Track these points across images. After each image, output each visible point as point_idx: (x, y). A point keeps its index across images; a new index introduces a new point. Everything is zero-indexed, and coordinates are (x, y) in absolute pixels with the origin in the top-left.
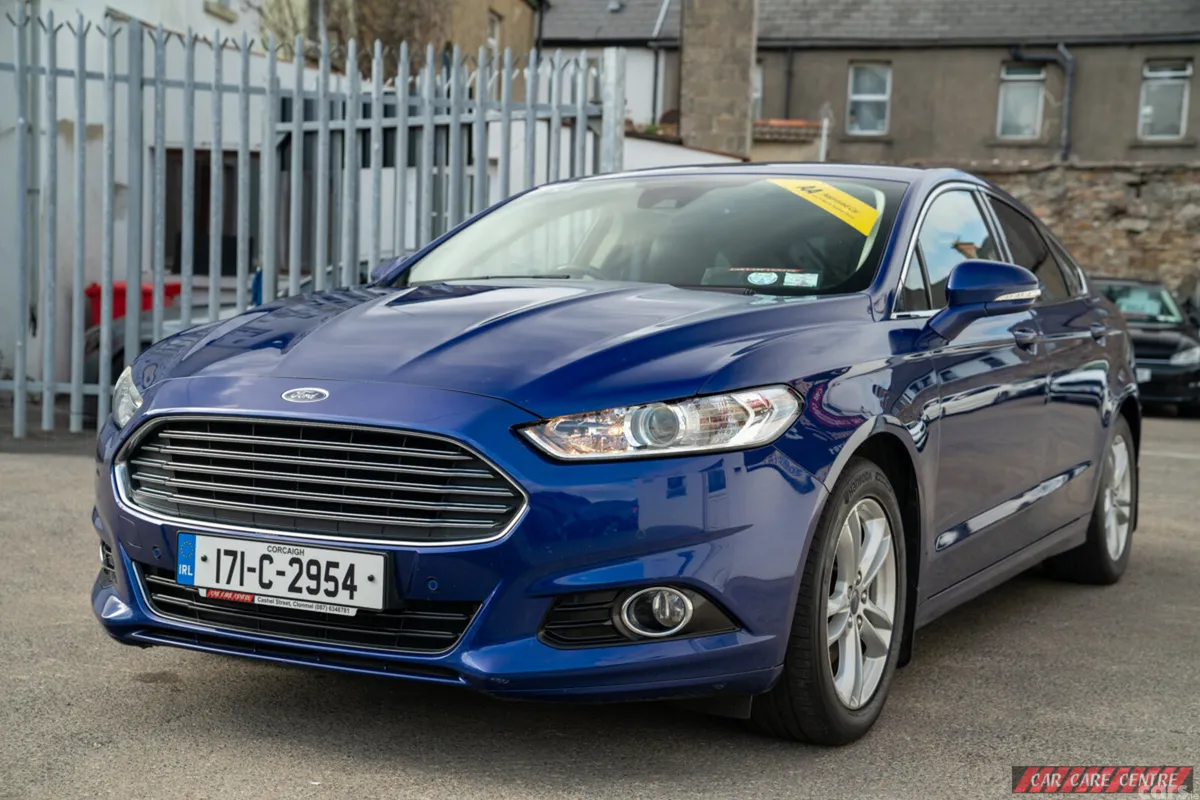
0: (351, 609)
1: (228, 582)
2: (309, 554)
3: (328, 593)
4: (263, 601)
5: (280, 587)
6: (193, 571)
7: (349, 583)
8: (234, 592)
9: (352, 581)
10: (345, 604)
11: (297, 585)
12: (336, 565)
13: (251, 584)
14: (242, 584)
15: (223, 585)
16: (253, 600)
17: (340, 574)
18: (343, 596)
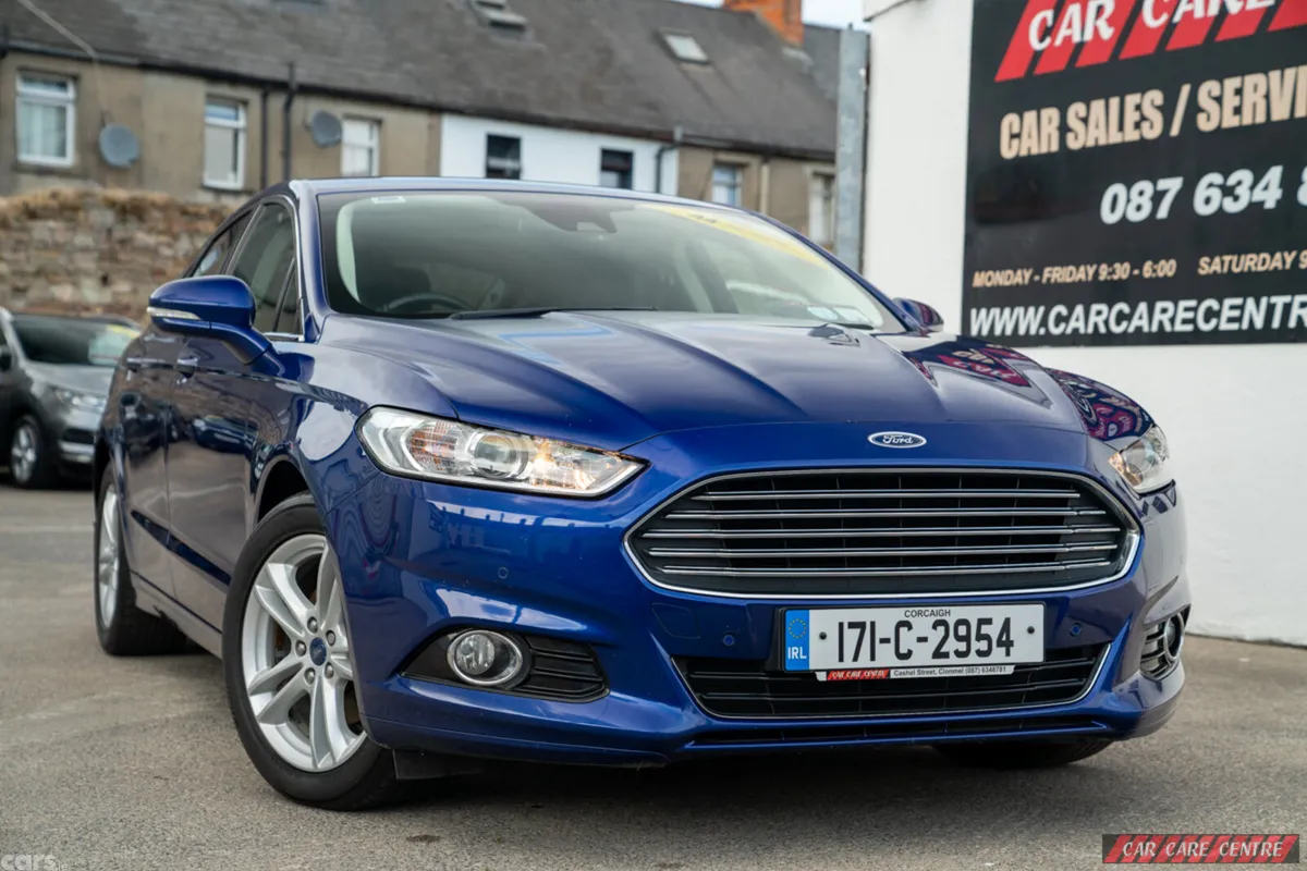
0: (1007, 667)
1: (855, 658)
2: (956, 613)
3: (980, 653)
4: (901, 674)
5: (923, 655)
6: (806, 652)
7: (1004, 639)
8: (863, 670)
9: (1008, 637)
10: (1000, 663)
11: (943, 650)
12: (989, 621)
13: (886, 657)
14: (873, 658)
15: (848, 663)
16: (889, 674)
17: (993, 631)
18: (998, 655)
